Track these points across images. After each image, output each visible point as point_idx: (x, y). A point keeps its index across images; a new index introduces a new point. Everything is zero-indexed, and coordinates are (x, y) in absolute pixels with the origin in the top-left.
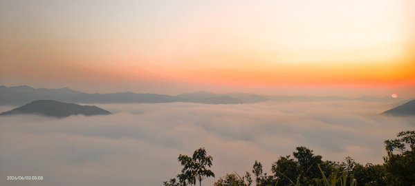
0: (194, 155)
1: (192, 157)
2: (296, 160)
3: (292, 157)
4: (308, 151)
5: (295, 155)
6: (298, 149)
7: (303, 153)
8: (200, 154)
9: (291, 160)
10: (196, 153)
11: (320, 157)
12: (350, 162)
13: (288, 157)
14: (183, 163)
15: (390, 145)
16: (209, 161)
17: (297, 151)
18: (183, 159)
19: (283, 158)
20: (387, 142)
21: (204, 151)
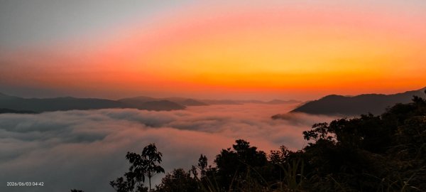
0: (144, 152)
1: (141, 155)
2: (235, 151)
3: (232, 149)
4: (245, 143)
5: (234, 147)
6: (237, 141)
7: (241, 145)
8: (150, 150)
9: (232, 152)
10: (145, 149)
11: (255, 148)
12: (283, 150)
13: (229, 149)
14: (131, 161)
15: (307, 135)
16: (158, 157)
17: (236, 144)
18: (132, 157)
19: (224, 151)
20: (305, 133)
21: (154, 147)
